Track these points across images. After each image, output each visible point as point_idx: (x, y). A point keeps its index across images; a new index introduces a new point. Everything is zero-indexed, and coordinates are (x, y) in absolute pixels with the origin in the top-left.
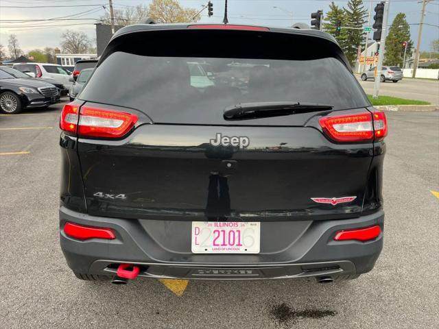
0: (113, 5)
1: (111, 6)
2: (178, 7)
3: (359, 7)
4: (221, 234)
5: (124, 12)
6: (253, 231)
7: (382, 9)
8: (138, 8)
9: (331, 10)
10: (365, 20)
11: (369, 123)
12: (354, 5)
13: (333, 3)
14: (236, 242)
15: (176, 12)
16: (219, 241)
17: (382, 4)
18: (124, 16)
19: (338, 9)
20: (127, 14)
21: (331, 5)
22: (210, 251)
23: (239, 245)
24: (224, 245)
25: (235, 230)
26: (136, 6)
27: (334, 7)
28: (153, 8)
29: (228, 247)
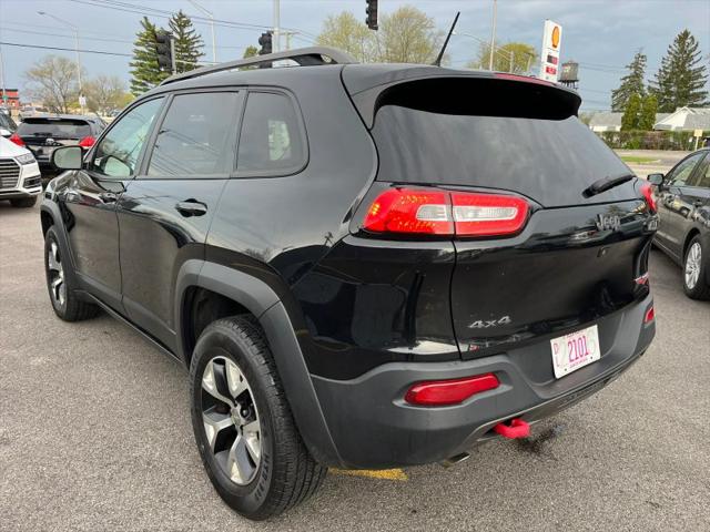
3: (186, 30)
4: (573, 345)
6: (594, 332)
7: (270, 42)
9: (143, 31)
10: (200, 50)
12: (179, 26)
13: (146, 18)
14: (585, 351)
17: (269, 35)
19: (157, 29)
21: (143, 21)
22: (569, 370)
23: (587, 353)
24: (577, 358)
25: (582, 337)
27: (149, 25)
29: (580, 359)
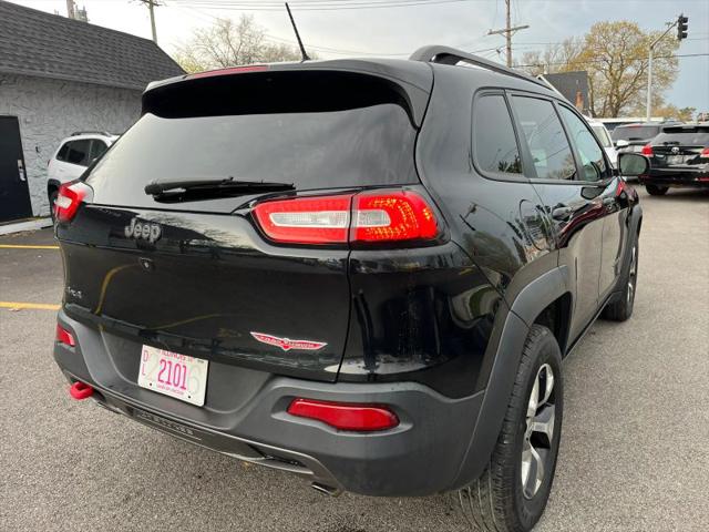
0: (512, 47)
1: (509, 49)
2: (637, 31)
4: (168, 365)
5: (543, 53)
6: (200, 370)
8: (566, 44)
11: (346, 214)
14: (181, 384)
15: (632, 41)
16: (164, 377)
18: (542, 60)
20: (547, 56)
22: (154, 388)
23: (183, 388)
24: (168, 383)
25: (182, 365)
26: (562, 41)
28: (590, 41)
29: (172, 387)
